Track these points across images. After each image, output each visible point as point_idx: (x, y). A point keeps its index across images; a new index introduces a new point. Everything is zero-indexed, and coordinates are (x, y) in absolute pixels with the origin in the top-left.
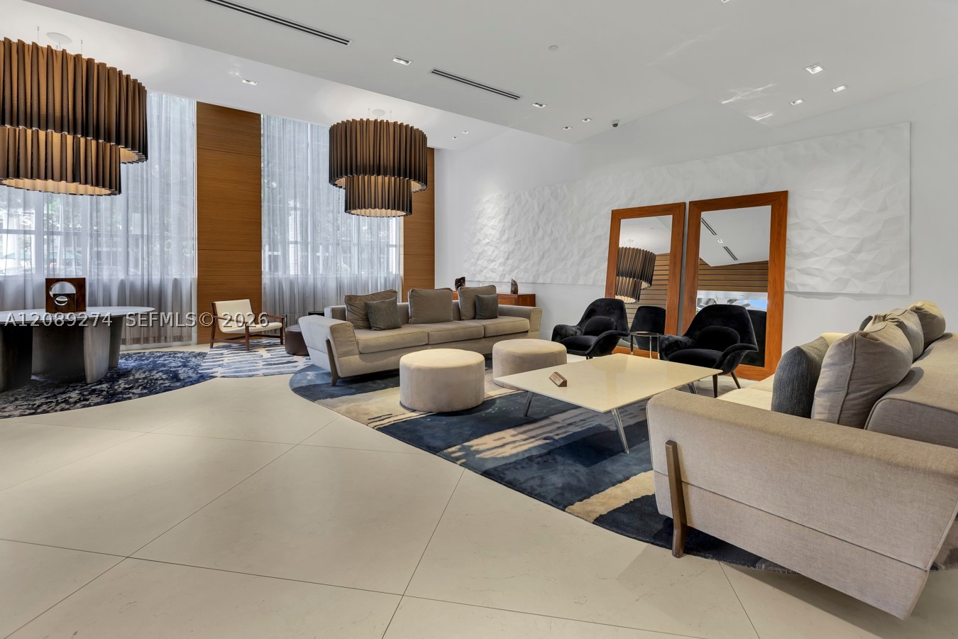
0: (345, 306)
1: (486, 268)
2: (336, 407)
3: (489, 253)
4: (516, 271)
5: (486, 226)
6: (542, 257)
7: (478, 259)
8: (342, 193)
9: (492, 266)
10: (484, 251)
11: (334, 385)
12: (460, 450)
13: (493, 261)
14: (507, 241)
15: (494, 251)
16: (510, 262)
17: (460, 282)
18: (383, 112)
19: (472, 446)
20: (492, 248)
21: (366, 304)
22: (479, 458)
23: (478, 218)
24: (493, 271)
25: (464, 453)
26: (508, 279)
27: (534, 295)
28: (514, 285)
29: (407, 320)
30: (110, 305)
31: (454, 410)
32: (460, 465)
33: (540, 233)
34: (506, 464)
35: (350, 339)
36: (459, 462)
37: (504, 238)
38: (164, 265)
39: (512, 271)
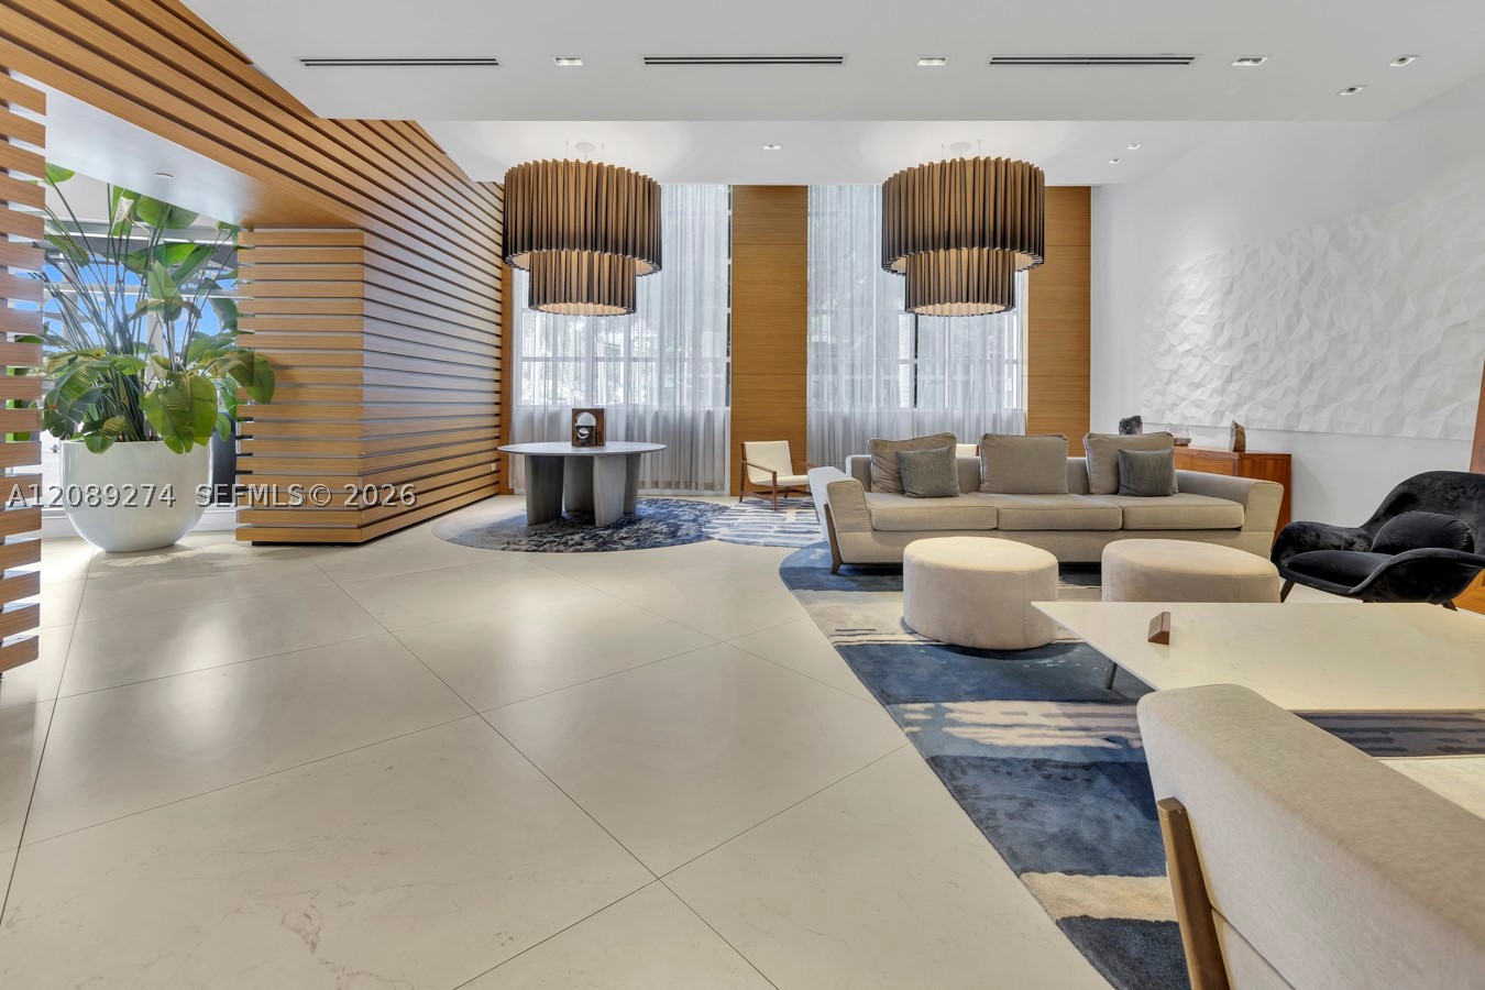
0: (870, 456)
1: (1183, 399)
2: (809, 603)
3: (1191, 370)
4: (1247, 407)
5: (1184, 317)
6: (1308, 377)
7: (1168, 383)
8: (898, 283)
9: (1196, 394)
10: (1180, 366)
11: (835, 571)
12: (927, 711)
13: (1198, 385)
14: (1229, 345)
15: (1200, 367)
16: (1234, 387)
17: (1130, 425)
18: (968, 146)
19: (952, 711)
20: (1197, 361)
21: (897, 454)
22: (946, 733)
23: (1169, 305)
24: (1198, 404)
25: (929, 717)
26: (1227, 423)
27: (1290, 455)
28: (1239, 432)
29: (975, 484)
30: (645, 441)
31: (977, 646)
32: (907, 735)
33: (1303, 326)
34: (983, 758)
35: (859, 506)
36: (909, 729)
37: (1222, 341)
38: (696, 395)
39: (1237, 406)
